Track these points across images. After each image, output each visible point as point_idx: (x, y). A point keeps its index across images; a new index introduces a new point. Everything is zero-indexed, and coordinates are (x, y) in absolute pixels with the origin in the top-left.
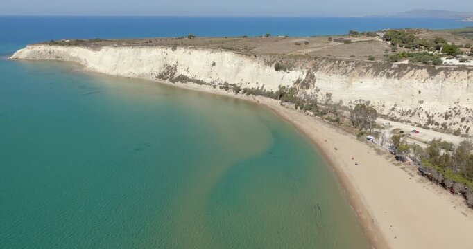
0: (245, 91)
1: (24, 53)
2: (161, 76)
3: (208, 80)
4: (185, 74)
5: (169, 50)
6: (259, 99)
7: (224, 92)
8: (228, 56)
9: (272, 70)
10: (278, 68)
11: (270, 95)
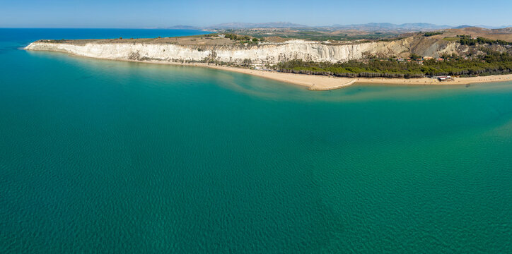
0: (186, 61)
1: (32, 46)
2: (131, 58)
3: (163, 58)
4: (146, 56)
5: (132, 45)
6: (195, 64)
7: (175, 63)
8: (171, 46)
9: (197, 51)
10: (199, 50)
11: (199, 62)
